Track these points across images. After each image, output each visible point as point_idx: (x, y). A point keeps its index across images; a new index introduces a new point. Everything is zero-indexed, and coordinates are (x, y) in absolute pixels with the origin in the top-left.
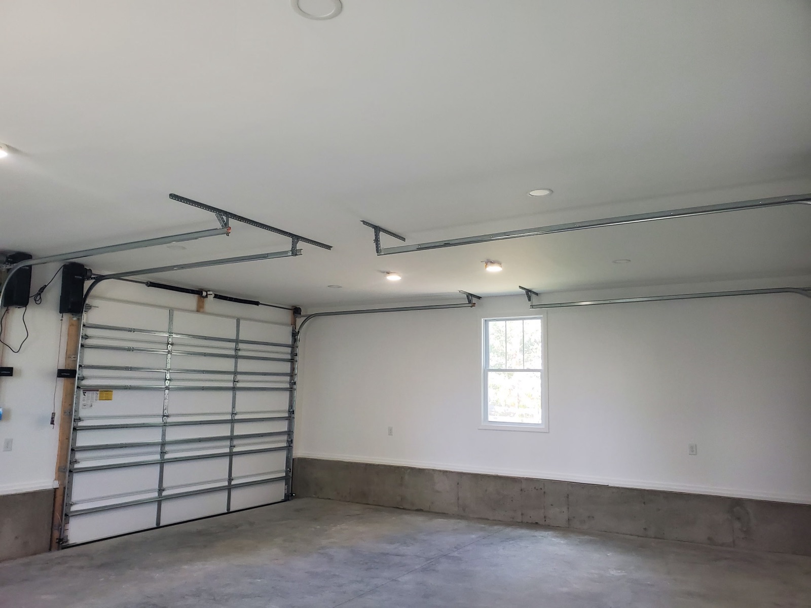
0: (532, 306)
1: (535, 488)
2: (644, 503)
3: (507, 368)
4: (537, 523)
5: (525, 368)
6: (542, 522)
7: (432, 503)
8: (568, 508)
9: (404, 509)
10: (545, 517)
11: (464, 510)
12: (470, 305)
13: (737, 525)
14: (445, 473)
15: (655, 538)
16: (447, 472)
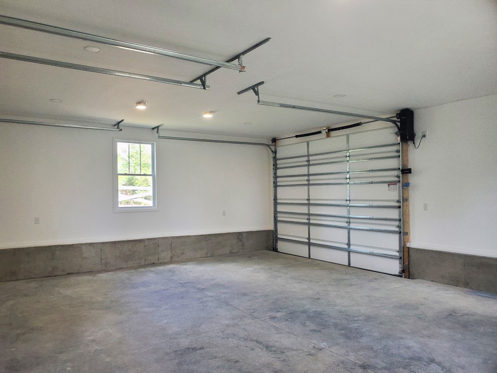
0: (159, 137)
1: (153, 243)
2: (207, 241)
3: (130, 173)
4: (154, 263)
5: (142, 173)
6: (156, 262)
7: (81, 267)
8: (171, 251)
9: (55, 276)
10: (159, 259)
11: (106, 266)
12: (118, 130)
13: (240, 243)
14: (91, 244)
15: (211, 256)
16: (92, 243)
